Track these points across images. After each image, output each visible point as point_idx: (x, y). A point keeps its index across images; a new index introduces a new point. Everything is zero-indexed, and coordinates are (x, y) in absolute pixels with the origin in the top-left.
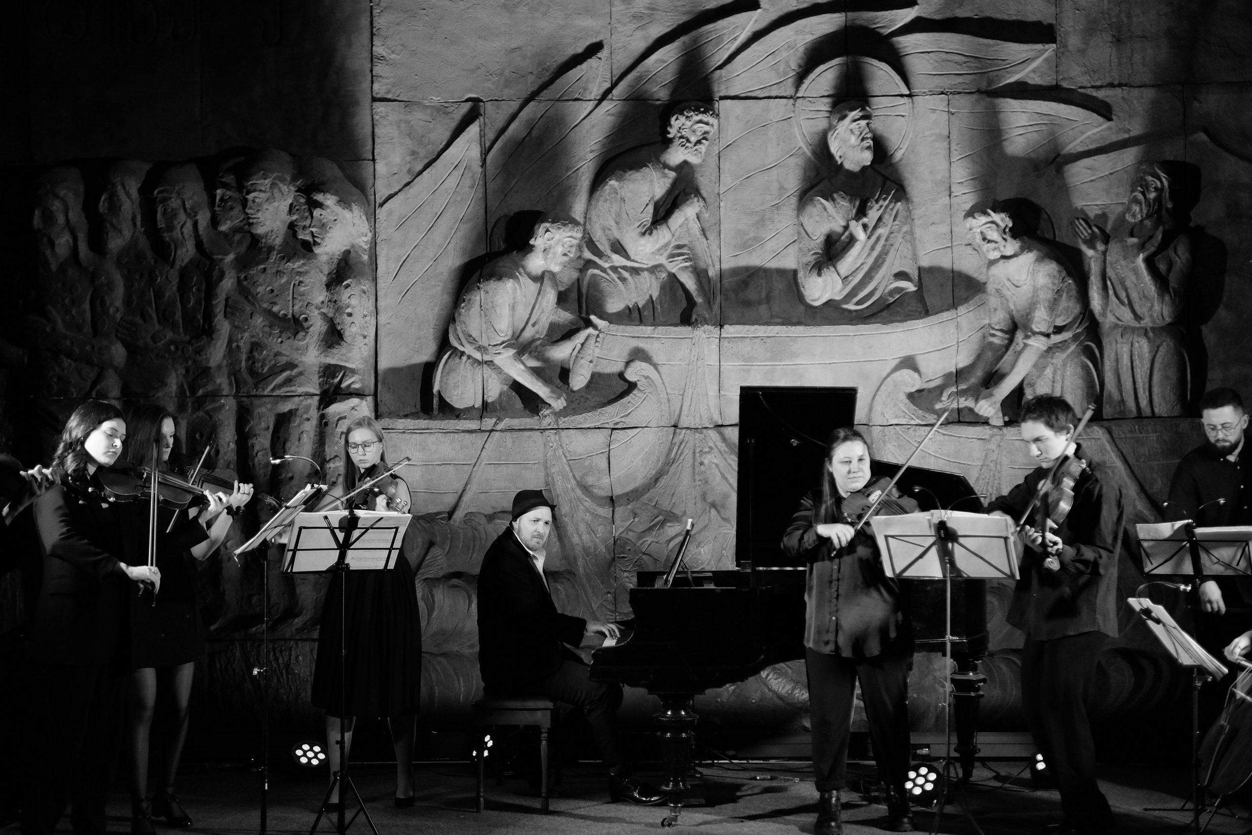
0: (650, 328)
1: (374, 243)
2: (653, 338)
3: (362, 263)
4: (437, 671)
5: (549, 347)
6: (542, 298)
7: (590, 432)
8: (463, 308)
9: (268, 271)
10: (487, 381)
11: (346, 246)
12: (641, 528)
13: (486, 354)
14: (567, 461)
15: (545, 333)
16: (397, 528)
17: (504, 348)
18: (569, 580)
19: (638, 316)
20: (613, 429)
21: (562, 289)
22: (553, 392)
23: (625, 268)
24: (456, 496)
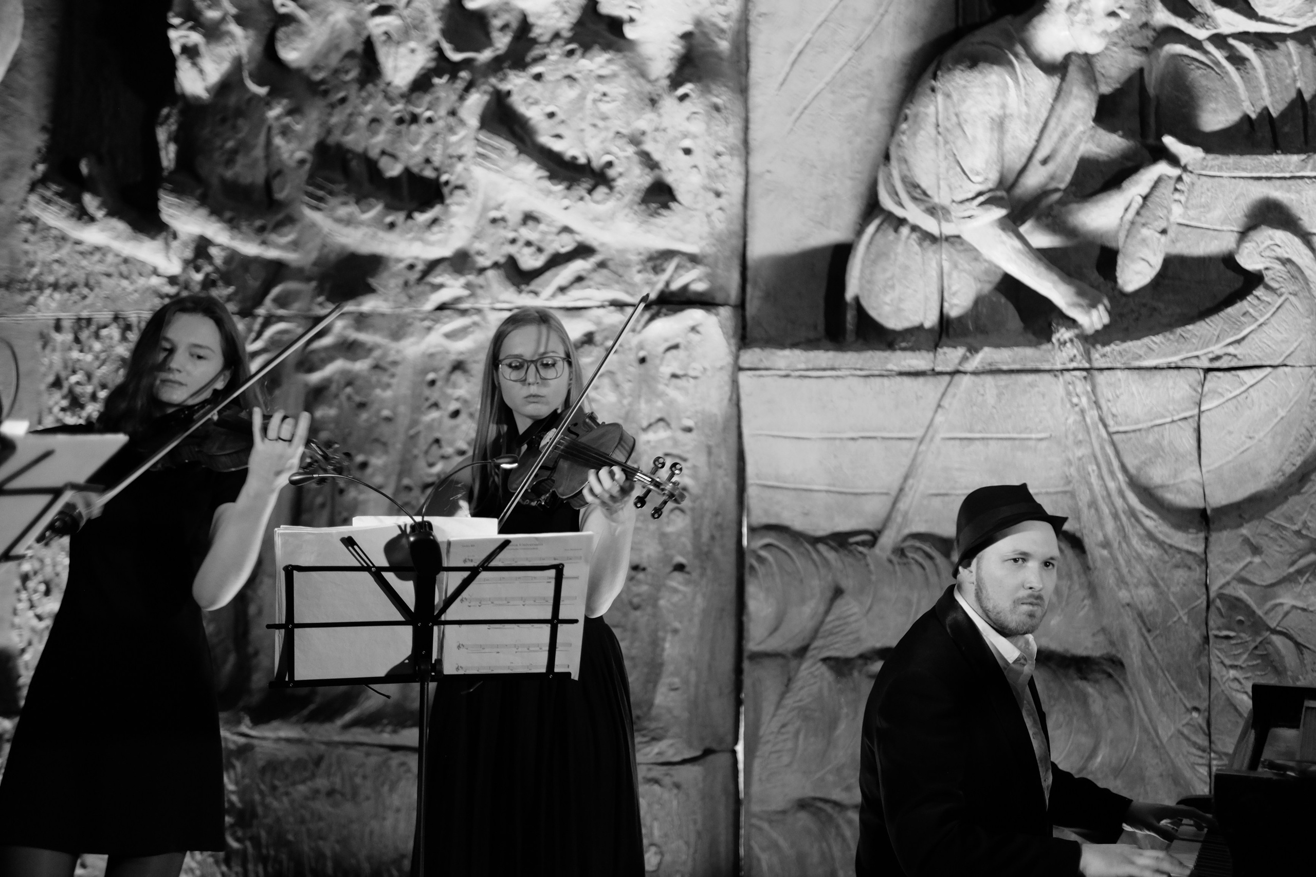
0: (1295, 158)
1: (744, 20)
2: (1302, 178)
3: (718, 56)
4: (844, 839)
5: (1074, 206)
6: (1064, 107)
7: (1159, 376)
8: (903, 133)
9: (549, 77)
10: (950, 275)
11: (685, 23)
12: (1269, 577)
13: (948, 220)
14: (1110, 434)
15: (1068, 178)
16: (559, 569)
17: (982, 204)
18: (1110, 676)
19: (1268, 135)
20: (1208, 370)
21: (1105, 89)
22: (1080, 293)
23: (1243, 36)
24: (887, 502)
